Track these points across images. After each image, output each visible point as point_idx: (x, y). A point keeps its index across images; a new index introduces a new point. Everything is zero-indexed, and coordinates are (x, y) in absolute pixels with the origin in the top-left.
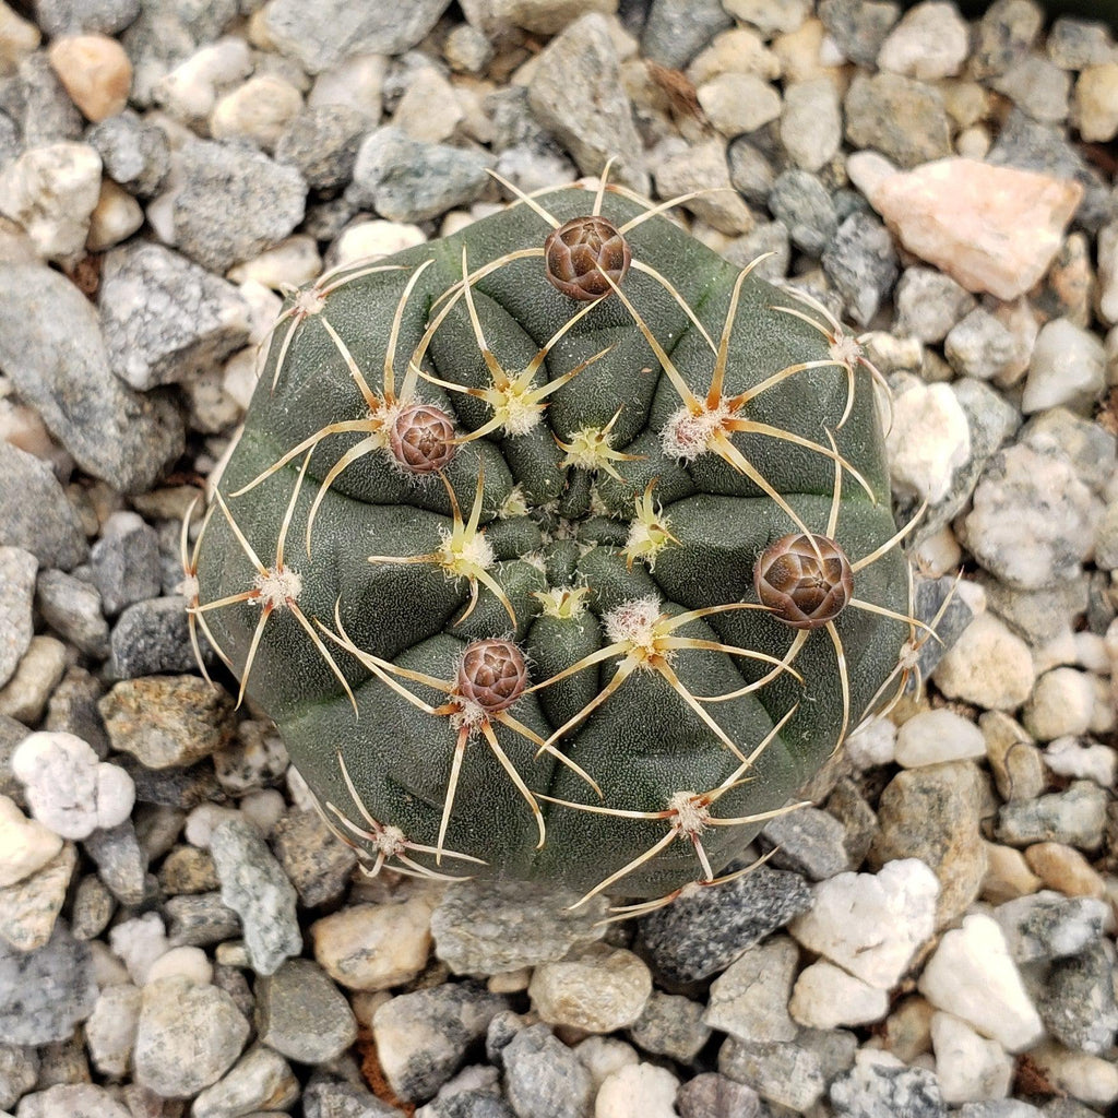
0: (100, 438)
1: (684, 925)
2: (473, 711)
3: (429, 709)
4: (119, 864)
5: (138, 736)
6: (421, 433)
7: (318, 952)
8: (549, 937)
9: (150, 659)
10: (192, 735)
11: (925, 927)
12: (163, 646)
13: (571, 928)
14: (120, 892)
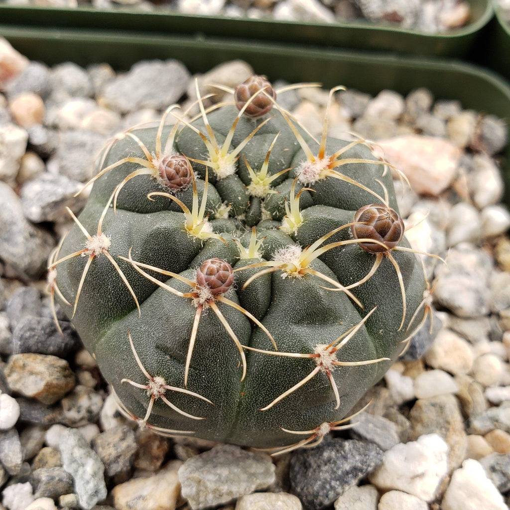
0: (15, 244)
1: (317, 473)
2: (205, 293)
3: (180, 294)
4: (9, 451)
5: (23, 381)
6: (175, 162)
7: (116, 499)
8: (244, 481)
9: (31, 342)
10: (51, 375)
11: (442, 470)
12: (39, 336)
13: (255, 477)
14: (9, 465)
